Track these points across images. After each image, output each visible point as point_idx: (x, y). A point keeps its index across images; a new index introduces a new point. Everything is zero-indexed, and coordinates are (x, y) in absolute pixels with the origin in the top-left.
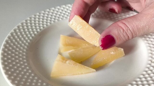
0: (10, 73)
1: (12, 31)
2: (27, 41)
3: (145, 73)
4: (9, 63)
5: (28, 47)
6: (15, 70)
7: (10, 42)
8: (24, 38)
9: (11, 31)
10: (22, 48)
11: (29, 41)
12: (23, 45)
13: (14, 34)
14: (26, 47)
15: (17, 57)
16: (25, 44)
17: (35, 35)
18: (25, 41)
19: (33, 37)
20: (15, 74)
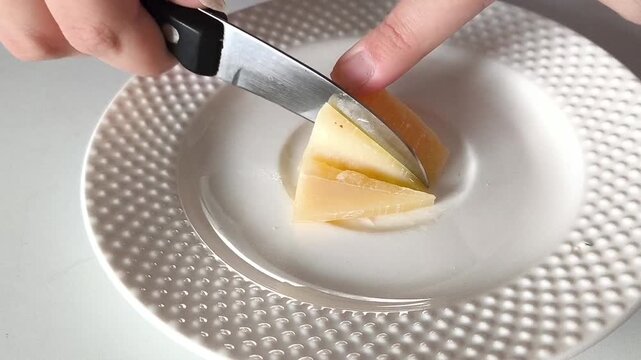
0: (117, 244)
1: (122, 93)
2: (170, 127)
3: (583, 222)
4: (114, 210)
5: (175, 147)
6: (137, 233)
7: (113, 131)
8: (163, 118)
9: (116, 96)
10: (155, 153)
11: (178, 126)
12: (159, 141)
13: (129, 104)
14: (169, 149)
15: (140, 186)
16: (166, 140)
17: (198, 104)
18: (164, 129)
19: (190, 114)
20: (135, 250)
